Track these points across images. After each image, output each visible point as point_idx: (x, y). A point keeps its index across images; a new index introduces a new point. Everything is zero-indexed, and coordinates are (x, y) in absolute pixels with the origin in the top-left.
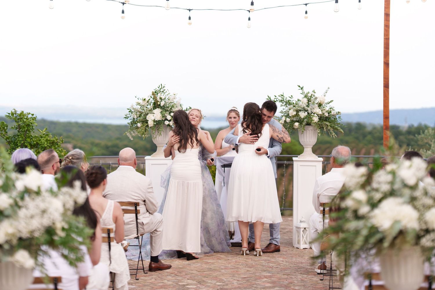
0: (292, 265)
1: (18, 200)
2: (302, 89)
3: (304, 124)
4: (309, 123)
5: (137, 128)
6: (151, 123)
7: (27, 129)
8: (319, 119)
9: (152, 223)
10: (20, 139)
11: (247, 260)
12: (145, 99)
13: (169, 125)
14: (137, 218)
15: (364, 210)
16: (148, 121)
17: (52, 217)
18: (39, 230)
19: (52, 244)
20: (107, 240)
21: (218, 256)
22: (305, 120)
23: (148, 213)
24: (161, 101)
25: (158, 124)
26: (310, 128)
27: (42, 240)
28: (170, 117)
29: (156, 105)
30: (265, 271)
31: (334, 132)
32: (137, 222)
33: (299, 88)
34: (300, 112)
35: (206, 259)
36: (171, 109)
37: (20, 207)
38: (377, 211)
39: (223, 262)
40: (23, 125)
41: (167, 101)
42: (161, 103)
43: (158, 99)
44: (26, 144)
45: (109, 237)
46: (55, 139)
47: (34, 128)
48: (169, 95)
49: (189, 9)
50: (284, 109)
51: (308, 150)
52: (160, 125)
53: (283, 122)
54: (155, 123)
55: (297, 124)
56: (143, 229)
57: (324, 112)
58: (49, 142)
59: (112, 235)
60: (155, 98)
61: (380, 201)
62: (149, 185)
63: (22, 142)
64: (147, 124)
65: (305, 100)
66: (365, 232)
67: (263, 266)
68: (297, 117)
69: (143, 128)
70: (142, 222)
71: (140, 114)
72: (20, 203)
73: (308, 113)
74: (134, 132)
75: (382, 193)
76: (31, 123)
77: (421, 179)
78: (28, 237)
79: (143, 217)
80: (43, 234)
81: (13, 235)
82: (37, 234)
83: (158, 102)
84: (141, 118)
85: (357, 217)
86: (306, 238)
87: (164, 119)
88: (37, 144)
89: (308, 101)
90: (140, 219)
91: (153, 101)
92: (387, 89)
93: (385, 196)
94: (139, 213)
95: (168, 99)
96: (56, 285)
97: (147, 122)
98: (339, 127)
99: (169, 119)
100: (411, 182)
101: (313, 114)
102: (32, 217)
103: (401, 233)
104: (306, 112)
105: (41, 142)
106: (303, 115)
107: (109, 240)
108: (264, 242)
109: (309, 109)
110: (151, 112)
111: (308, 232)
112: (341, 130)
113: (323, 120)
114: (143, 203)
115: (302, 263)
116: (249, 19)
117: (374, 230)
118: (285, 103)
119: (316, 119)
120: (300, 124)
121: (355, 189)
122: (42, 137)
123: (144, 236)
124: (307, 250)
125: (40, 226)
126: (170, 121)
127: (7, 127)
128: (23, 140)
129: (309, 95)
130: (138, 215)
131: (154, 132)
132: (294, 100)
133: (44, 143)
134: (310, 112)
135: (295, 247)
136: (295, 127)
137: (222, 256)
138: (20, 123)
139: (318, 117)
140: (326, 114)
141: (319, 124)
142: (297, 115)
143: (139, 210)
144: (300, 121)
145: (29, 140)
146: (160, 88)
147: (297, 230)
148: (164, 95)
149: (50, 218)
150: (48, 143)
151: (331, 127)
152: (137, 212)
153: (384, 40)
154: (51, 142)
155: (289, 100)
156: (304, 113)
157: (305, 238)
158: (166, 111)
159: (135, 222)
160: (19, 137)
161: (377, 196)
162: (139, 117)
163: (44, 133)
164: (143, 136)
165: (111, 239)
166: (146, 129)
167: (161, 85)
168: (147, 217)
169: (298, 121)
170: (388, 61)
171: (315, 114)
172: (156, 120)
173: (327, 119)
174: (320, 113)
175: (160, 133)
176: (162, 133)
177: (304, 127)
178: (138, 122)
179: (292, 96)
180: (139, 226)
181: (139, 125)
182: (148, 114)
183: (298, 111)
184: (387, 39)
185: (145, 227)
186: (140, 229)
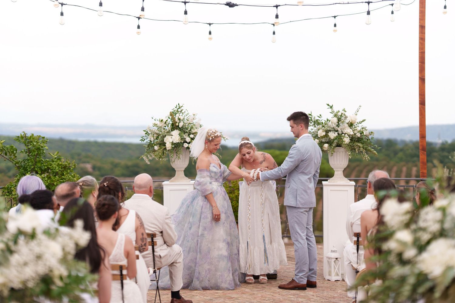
0: (323, 300)
2: (331, 107)
3: (334, 146)
4: (340, 145)
5: (154, 151)
6: (169, 146)
7: (37, 153)
8: (350, 140)
9: (170, 256)
10: (30, 164)
11: (274, 295)
12: (162, 120)
14: (153, 251)
15: (410, 253)
16: (166, 143)
17: (48, 263)
18: (33, 279)
19: (48, 294)
20: (119, 277)
21: (243, 290)
22: (336, 141)
23: (165, 245)
24: (180, 122)
25: (177, 146)
26: (341, 149)
27: (38, 290)
28: (189, 139)
29: (174, 126)
31: (367, 154)
32: (154, 255)
33: (328, 107)
34: (329, 132)
35: (229, 293)
36: (190, 130)
37: (11, 252)
38: (425, 255)
39: (248, 297)
40: (33, 149)
41: (186, 121)
42: (180, 124)
43: (177, 120)
44: (36, 169)
45: (122, 275)
46: (67, 164)
47: (44, 151)
48: (188, 115)
49: (209, 23)
50: (312, 129)
51: (339, 174)
52: (179, 148)
54: (174, 146)
55: (326, 146)
56: (161, 262)
57: (356, 132)
58: (60, 166)
59: (125, 272)
60: (173, 119)
61: (429, 242)
62: (167, 215)
63: (32, 167)
64: (164, 147)
65: (335, 120)
66: (412, 280)
67: (291, 301)
68: (326, 138)
69: (161, 151)
70: (160, 255)
71: (157, 136)
72: (13, 248)
73: (338, 134)
74: (151, 156)
75: (430, 233)
76: (42, 147)
78: (20, 288)
79: (161, 250)
80: (38, 284)
81: (4, 285)
82: (30, 285)
83: (177, 123)
84: (158, 140)
85: (402, 261)
86: (338, 269)
87: (182, 142)
88: (49, 168)
89: (339, 120)
90: (157, 252)
91: (171, 123)
92: (423, 106)
94: (156, 245)
95: (187, 119)
97: (164, 144)
98: (373, 148)
99: (188, 141)
101: (343, 135)
102: (26, 264)
104: (336, 133)
105: (53, 167)
106: (332, 135)
107: (122, 278)
108: (293, 273)
109: (339, 129)
110: (169, 134)
111: (340, 263)
112: (375, 152)
113: (354, 141)
114: (160, 234)
115: (334, 298)
116: (274, 33)
117: (422, 278)
118: (313, 123)
119: (347, 140)
120: (329, 146)
121: (399, 229)
122: (53, 162)
123: (161, 269)
124: (339, 282)
125: (34, 275)
126: (189, 143)
127: (16, 151)
128: (33, 165)
129: (340, 114)
130: (155, 247)
131: (172, 155)
132: (323, 120)
133: (56, 168)
134: (340, 133)
135: (326, 279)
136: (325, 149)
137: (247, 290)
138: (30, 147)
139: (350, 137)
140: (359, 135)
141: (350, 145)
142: (326, 136)
143: (156, 242)
144: (330, 142)
145: (39, 165)
146: (178, 107)
147: (328, 261)
148: (182, 115)
149: (45, 265)
150: (59, 168)
151: (363, 148)
152: (153, 244)
153: (419, 54)
154: (63, 166)
155: (317, 120)
156: (334, 134)
157: (336, 269)
158: (185, 133)
159: (152, 255)
160: (29, 161)
161: (425, 237)
162: (156, 139)
163: (56, 157)
164: (161, 159)
165: (124, 277)
166: (163, 152)
167: (179, 105)
168: (164, 250)
169: (327, 143)
170: (424, 76)
171: (346, 135)
172: (174, 142)
173: (359, 140)
174: (352, 133)
175: (179, 157)
176: (181, 156)
177: (333, 148)
178: (155, 145)
179: (320, 115)
180: (156, 259)
181: (156, 148)
182: (166, 136)
183: (327, 132)
184: (422, 52)
185: (162, 260)
186: (157, 262)
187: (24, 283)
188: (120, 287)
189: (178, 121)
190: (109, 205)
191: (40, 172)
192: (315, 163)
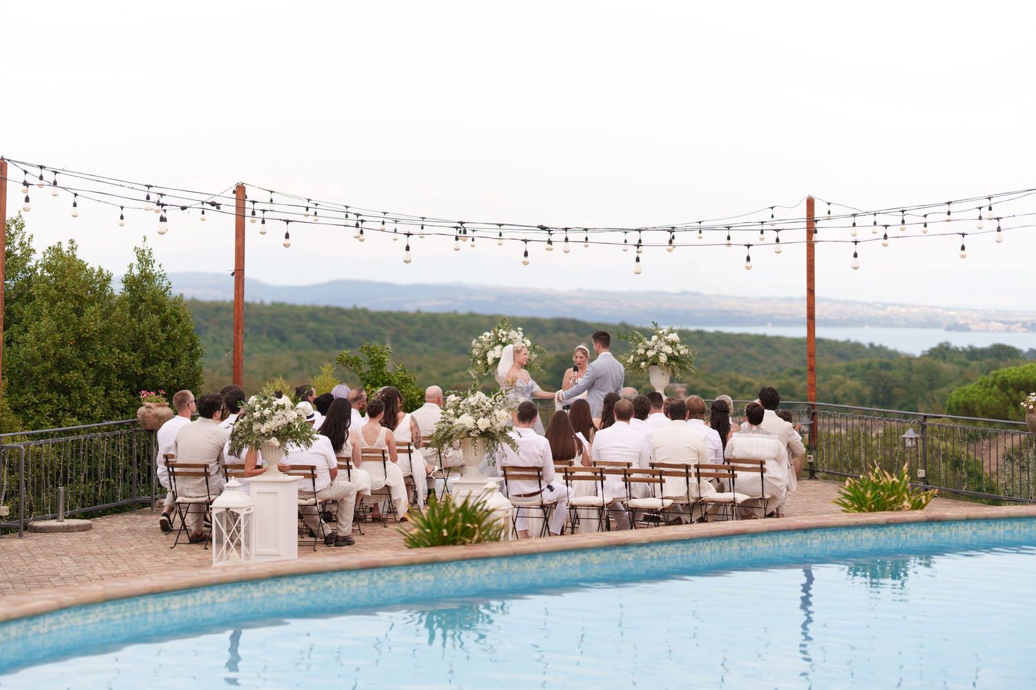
4: (657, 363)
5: (477, 365)
6: (490, 361)
8: (667, 358)
15: (451, 419)
26: (658, 368)
33: (653, 324)
38: (457, 419)
43: (499, 335)
44: (378, 381)
53: (631, 362)
55: (644, 364)
56: (446, 462)
57: (675, 350)
60: (496, 334)
61: (461, 414)
63: (374, 379)
64: (486, 362)
69: (483, 365)
71: (480, 351)
72: (275, 413)
73: (656, 352)
97: (486, 359)
101: (661, 353)
102: (279, 420)
104: (654, 351)
106: (650, 354)
109: (656, 348)
110: (491, 349)
113: (672, 360)
119: (663, 359)
122: (396, 374)
129: (661, 332)
134: (658, 351)
136: (643, 367)
138: (372, 358)
140: (676, 354)
141: (667, 364)
142: (645, 354)
144: (647, 361)
145: (381, 377)
156: (652, 352)
163: (400, 369)
166: (485, 367)
169: (645, 361)
171: (664, 354)
173: (676, 359)
174: (670, 352)
180: (442, 459)
181: (479, 362)
182: (488, 351)
183: (647, 350)
186: (443, 462)
187: (278, 427)
188: (383, 466)
189: (501, 337)
190: (376, 407)
192: (613, 380)
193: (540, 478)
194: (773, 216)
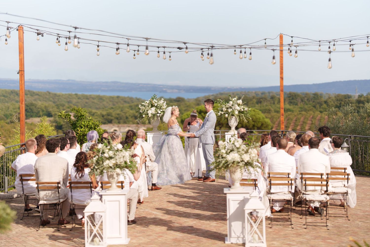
1: (115, 153)
3: (230, 115)
4: (233, 115)
5: (143, 117)
6: (150, 115)
7: (82, 117)
8: (239, 112)
9: (153, 166)
13: (159, 116)
14: (145, 164)
15: (224, 155)
19: (127, 167)
22: (231, 113)
23: (150, 161)
25: (154, 115)
26: (234, 117)
27: (124, 165)
29: (152, 106)
30: (207, 189)
31: (246, 119)
32: (145, 165)
36: (161, 107)
37: (116, 155)
38: (228, 155)
41: (158, 103)
46: (97, 123)
51: (233, 129)
53: (220, 114)
54: (152, 115)
55: (227, 115)
57: (241, 108)
61: (229, 152)
64: (148, 116)
65: (231, 102)
66: (223, 162)
67: (207, 187)
68: (227, 112)
71: (144, 110)
74: (141, 120)
76: (85, 114)
77: (241, 145)
85: (222, 158)
87: (157, 113)
89: (233, 103)
91: (151, 103)
93: (231, 151)
96: (122, 184)
97: (148, 114)
99: (159, 113)
100: (238, 146)
101: (235, 110)
102: (120, 158)
103: (234, 162)
105: (90, 124)
109: (233, 107)
110: (150, 109)
114: (148, 156)
117: (227, 162)
119: (237, 113)
122: (90, 122)
125: (123, 161)
129: (233, 100)
130: (146, 162)
131: (152, 120)
134: (233, 109)
136: (226, 117)
138: (78, 114)
140: (242, 110)
141: (238, 115)
142: (227, 110)
143: (146, 160)
148: (156, 100)
149: (126, 158)
151: (245, 116)
156: (230, 110)
158: (158, 108)
160: (78, 122)
162: (144, 112)
163: (90, 119)
164: (146, 122)
166: (147, 118)
167: (155, 95)
168: (150, 163)
169: (227, 114)
170: (283, 76)
172: (153, 113)
173: (242, 112)
174: (239, 109)
177: (230, 117)
180: (146, 167)
181: (144, 116)
182: (148, 110)
183: (228, 108)
184: (281, 64)
185: (149, 168)
186: (147, 169)
187: (121, 163)
189: (154, 103)
191: (83, 127)
193: (256, 185)
194: (265, 43)
